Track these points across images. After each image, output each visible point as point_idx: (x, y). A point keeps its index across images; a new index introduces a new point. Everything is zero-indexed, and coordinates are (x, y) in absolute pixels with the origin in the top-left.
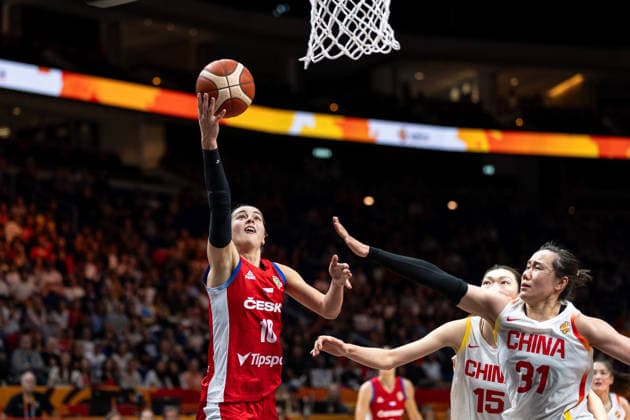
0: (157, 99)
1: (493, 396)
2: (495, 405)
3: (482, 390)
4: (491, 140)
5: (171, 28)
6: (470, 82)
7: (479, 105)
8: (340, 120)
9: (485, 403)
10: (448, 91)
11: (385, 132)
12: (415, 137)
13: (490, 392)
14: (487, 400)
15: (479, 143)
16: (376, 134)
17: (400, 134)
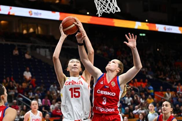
1: (76, 90)
2: (77, 94)
3: (72, 88)
8: (148, 24)
9: (74, 93)
11: (160, 28)
13: (75, 89)
14: (74, 92)
16: (158, 28)
17: (164, 28)
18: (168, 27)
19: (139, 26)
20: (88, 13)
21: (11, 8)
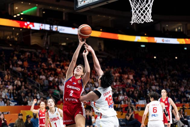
0: (101, 34)
4: (186, 41)
5: (104, 16)
6: (180, 26)
7: (183, 32)
8: (147, 37)
10: (175, 29)
11: (159, 40)
12: (166, 41)
15: (183, 42)
16: (156, 41)
17: (162, 40)
18: (165, 39)
19: (138, 40)
20: (101, 30)
21: (42, 25)
